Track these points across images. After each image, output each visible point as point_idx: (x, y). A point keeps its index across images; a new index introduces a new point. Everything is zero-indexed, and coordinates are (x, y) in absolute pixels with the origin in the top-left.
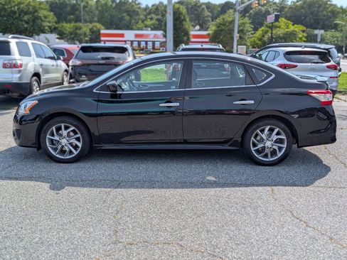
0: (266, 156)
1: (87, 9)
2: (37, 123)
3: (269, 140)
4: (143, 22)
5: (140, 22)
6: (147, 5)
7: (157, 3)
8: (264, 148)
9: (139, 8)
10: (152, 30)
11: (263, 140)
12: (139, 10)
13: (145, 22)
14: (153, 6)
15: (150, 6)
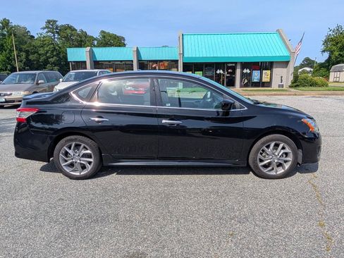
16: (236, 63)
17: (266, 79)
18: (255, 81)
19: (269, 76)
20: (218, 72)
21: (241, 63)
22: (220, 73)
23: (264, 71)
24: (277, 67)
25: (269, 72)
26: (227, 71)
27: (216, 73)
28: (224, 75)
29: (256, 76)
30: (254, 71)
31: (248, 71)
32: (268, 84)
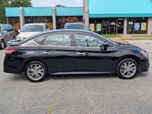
16: (124, 18)
17: (143, 28)
18: (136, 29)
19: (145, 27)
20: (112, 24)
21: (127, 18)
22: (113, 25)
23: (142, 24)
24: (150, 21)
25: (145, 24)
26: (118, 23)
27: (111, 25)
28: (115, 26)
29: (137, 26)
30: (135, 23)
31: (132, 23)
32: (145, 32)
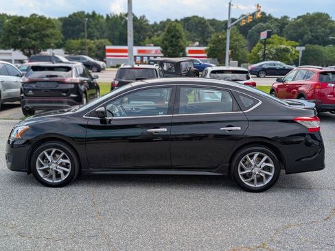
0: (252, 181)
1: (98, 26)
2: (28, 147)
3: (257, 166)
4: (150, 38)
5: (147, 37)
6: (155, 23)
7: (165, 20)
8: (250, 174)
9: (148, 25)
10: (155, 46)
11: (252, 165)
12: (148, 27)
13: (152, 38)
14: (161, 23)
15: (158, 23)
